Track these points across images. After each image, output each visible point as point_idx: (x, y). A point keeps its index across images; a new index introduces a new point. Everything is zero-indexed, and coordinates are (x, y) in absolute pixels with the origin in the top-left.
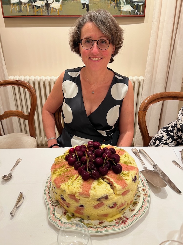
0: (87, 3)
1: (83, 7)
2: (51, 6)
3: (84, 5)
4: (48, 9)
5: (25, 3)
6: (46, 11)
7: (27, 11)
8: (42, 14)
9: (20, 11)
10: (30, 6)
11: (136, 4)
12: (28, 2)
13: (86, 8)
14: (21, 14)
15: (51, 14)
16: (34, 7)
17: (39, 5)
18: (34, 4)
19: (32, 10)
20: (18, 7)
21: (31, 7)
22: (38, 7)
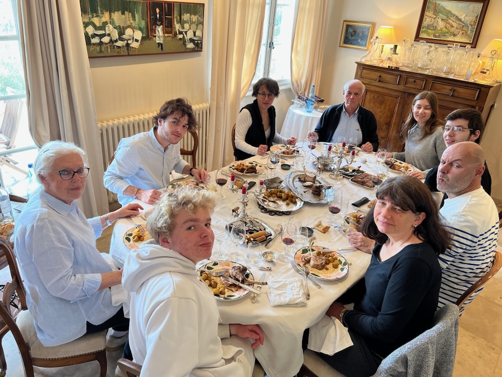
0: (161, 42)
1: (158, 46)
2: (131, 45)
3: (158, 43)
4: (128, 49)
5: (106, 44)
6: (126, 51)
7: (108, 51)
8: (122, 53)
9: (101, 51)
10: (110, 46)
11: (196, 42)
12: (109, 43)
13: (160, 47)
14: (101, 55)
15: (130, 54)
16: (115, 47)
17: (120, 45)
18: (115, 44)
19: (113, 50)
20: (98, 48)
21: (112, 47)
22: (119, 47)
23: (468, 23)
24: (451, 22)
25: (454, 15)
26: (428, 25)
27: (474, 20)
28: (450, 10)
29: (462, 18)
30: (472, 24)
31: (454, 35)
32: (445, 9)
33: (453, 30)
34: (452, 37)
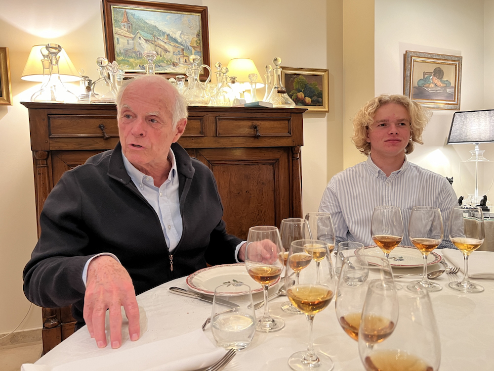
23: (189, 44)
24: (162, 44)
25: (164, 33)
26: (126, 51)
27: (195, 39)
28: (153, 24)
29: (177, 35)
30: (195, 45)
31: (174, 65)
32: (145, 23)
33: (169, 56)
34: (172, 67)
